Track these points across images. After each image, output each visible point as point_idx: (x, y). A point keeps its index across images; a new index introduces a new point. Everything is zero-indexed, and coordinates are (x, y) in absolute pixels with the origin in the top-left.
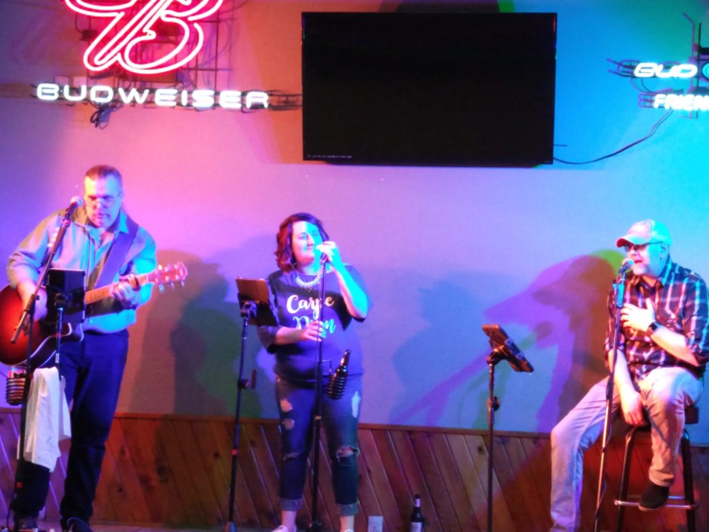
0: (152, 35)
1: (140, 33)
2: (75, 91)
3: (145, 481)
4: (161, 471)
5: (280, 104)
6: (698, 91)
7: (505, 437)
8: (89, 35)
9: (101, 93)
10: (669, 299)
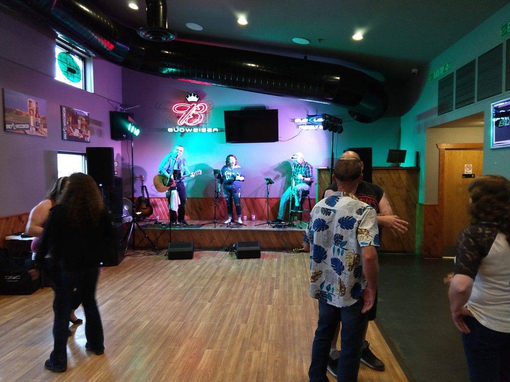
0: (192, 117)
1: (189, 116)
2: (176, 129)
3: (197, 211)
4: (200, 209)
5: (221, 131)
6: (308, 124)
7: (271, 199)
8: (179, 117)
9: (182, 130)
10: (303, 169)
